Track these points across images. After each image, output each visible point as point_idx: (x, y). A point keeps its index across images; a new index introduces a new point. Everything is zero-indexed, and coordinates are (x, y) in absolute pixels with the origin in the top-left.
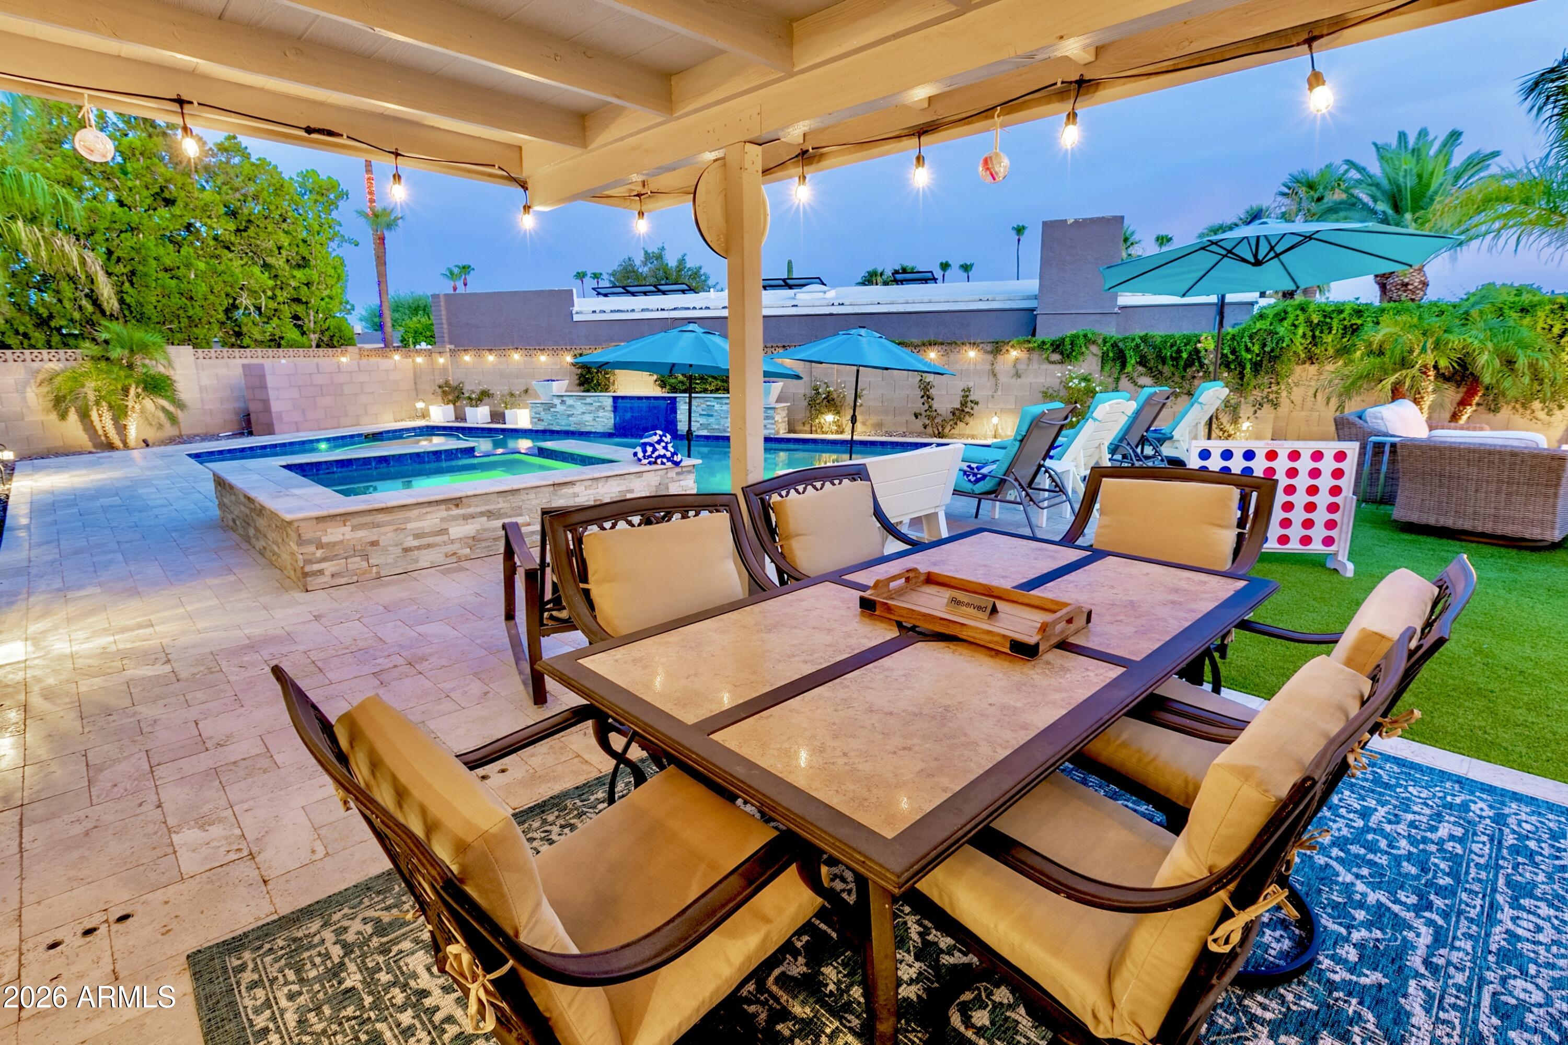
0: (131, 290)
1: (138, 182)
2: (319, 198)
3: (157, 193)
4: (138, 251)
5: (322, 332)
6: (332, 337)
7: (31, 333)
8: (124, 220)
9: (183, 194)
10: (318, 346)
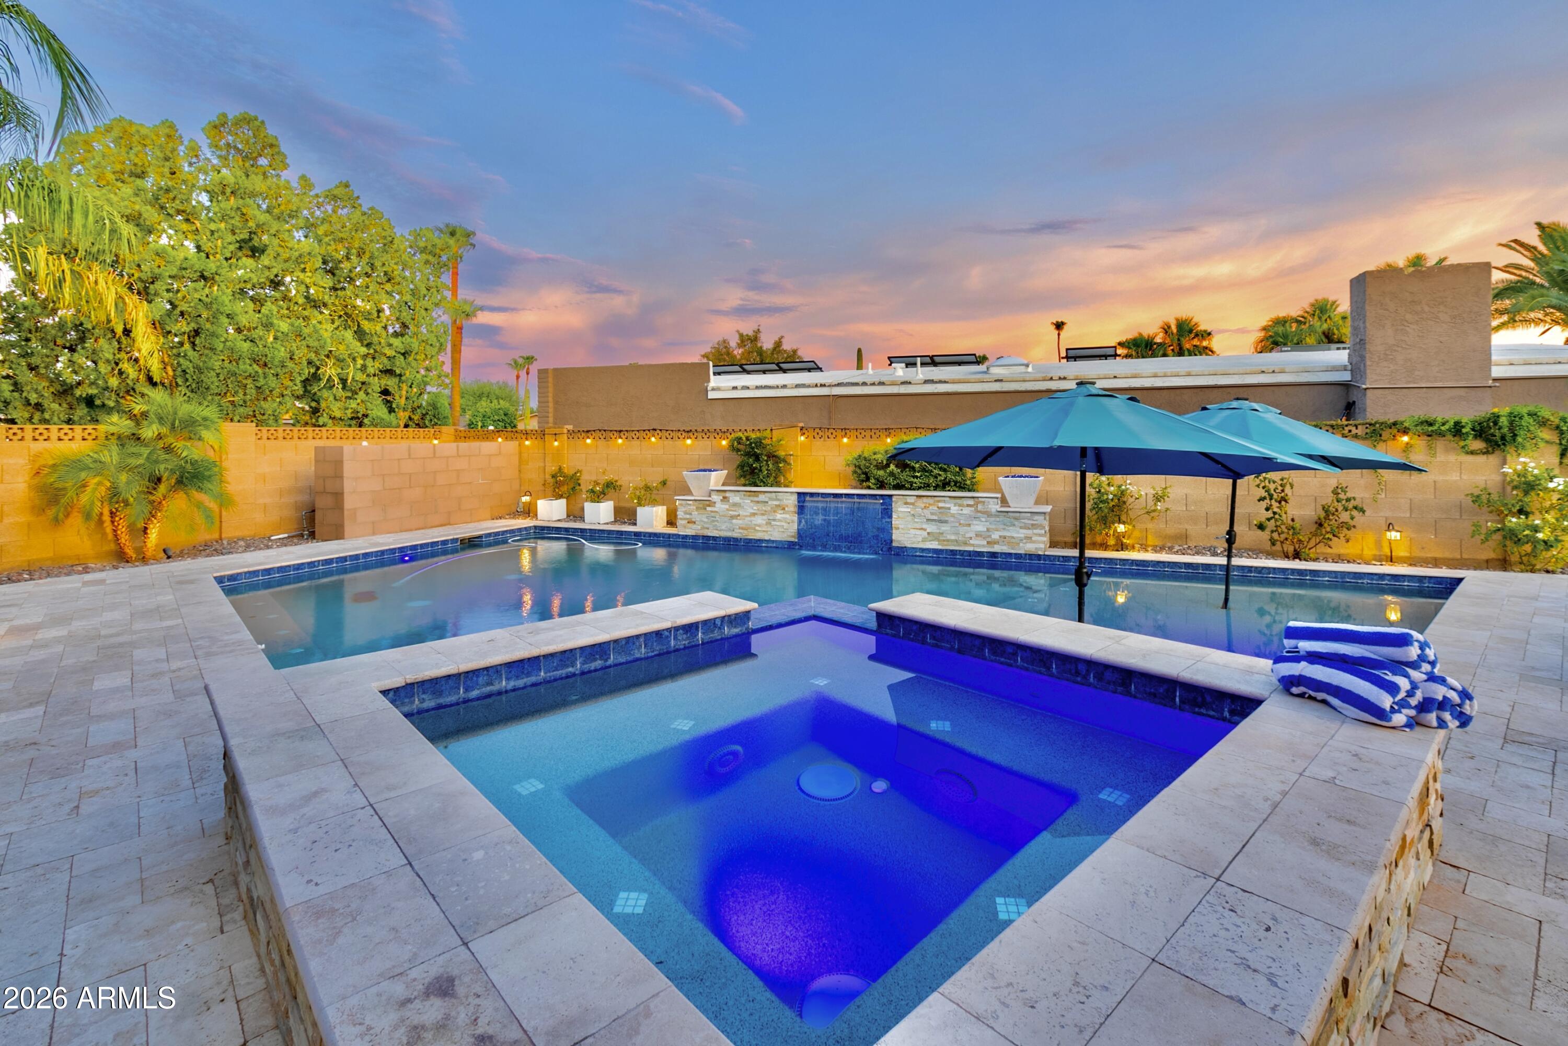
0: (191, 353)
1: (223, 225)
2: (430, 258)
3: (243, 241)
4: (208, 306)
5: (414, 410)
6: (424, 416)
7: (46, 403)
8: (197, 267)
9: (276, 242)
10: (406, 426)
